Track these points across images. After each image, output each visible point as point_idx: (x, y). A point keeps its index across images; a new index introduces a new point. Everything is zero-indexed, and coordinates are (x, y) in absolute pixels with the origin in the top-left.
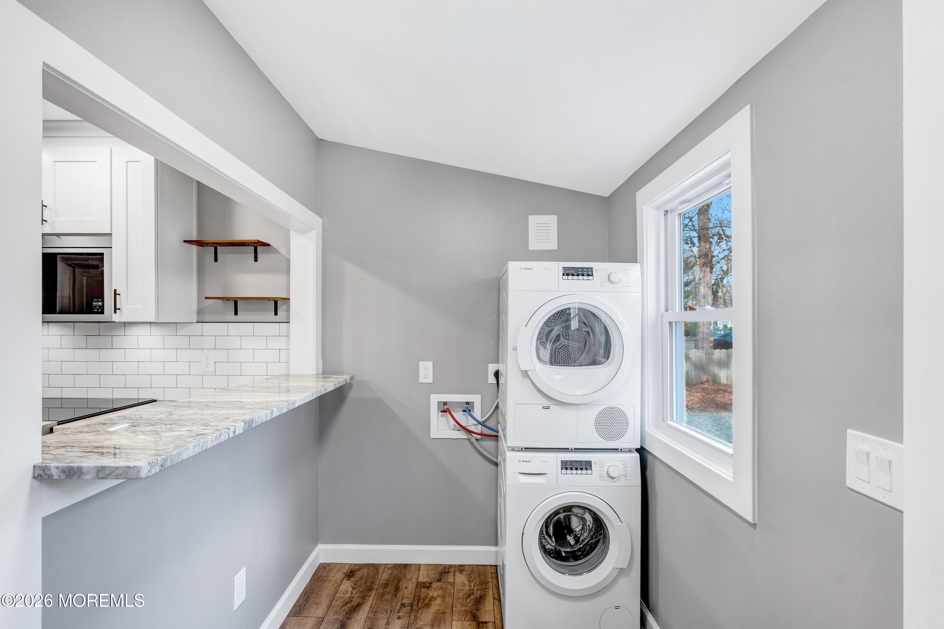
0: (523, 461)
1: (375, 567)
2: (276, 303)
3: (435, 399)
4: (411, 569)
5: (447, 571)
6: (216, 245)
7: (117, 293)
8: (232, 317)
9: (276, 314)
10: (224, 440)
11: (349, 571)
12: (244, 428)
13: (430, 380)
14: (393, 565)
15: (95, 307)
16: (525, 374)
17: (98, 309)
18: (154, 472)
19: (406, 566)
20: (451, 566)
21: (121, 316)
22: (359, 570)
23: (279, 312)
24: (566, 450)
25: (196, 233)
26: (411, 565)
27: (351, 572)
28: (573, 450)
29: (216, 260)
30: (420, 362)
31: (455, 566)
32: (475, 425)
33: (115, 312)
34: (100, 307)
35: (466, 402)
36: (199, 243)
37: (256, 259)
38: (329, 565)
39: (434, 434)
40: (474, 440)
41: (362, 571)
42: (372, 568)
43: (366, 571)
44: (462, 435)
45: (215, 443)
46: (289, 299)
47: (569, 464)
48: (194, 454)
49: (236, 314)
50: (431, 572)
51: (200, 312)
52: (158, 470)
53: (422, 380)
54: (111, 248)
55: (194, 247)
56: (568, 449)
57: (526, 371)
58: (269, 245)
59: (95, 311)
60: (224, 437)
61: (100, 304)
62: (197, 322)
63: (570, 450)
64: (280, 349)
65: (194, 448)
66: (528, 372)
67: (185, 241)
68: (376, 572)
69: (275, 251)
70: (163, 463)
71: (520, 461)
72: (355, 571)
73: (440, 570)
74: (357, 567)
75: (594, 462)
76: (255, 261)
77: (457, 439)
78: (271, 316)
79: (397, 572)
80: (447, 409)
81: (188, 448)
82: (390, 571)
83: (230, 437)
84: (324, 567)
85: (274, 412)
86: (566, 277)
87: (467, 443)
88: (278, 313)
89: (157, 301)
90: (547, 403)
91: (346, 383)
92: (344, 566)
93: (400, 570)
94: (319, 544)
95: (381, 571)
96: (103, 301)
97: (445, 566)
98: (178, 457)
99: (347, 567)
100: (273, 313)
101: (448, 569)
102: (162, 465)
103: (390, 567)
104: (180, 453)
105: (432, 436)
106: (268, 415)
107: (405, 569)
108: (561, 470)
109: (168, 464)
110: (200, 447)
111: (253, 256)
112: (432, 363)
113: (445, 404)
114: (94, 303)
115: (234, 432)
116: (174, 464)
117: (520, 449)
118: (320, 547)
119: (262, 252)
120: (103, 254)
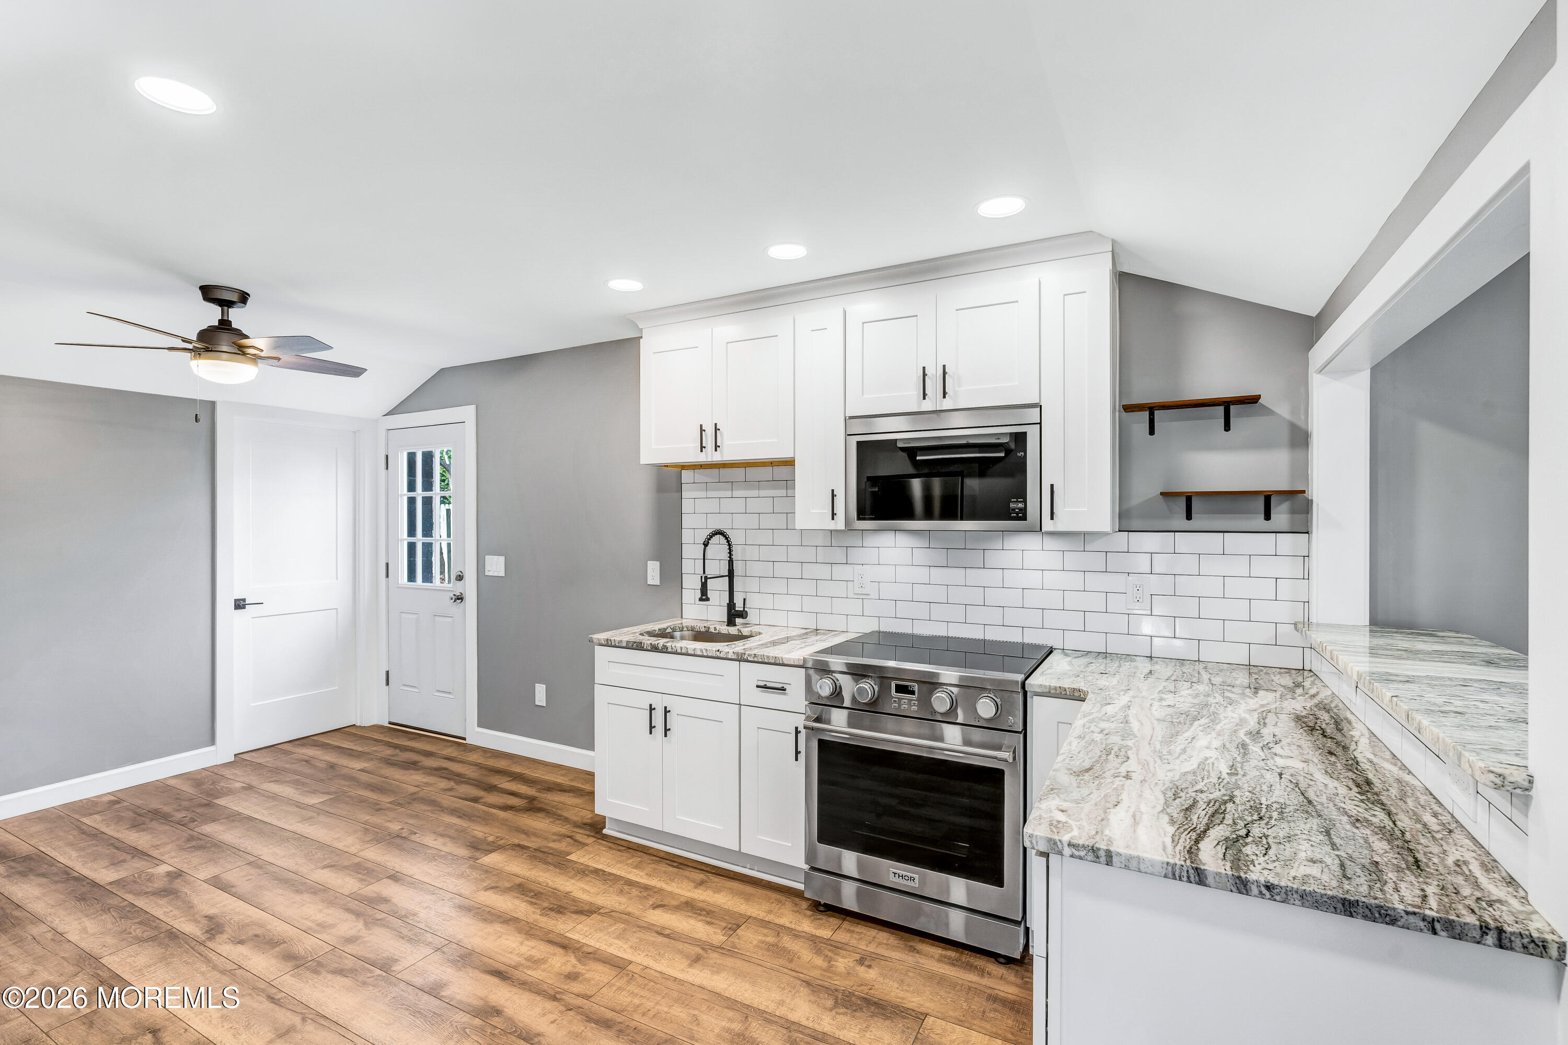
2: (1268, 497)
6: (1149, 408)
8: (1182, 523)
9: (1267, 517)
15: (1014, 510)
17: (1017, 514)
21: (1055, 523)
23: (1276, 514)
29: (1152, 432)
33: (1051, 518)
34: (1020, 509)
37: (1227, 427)
46: (1308, 492)
49: (1189, 517)
51: (1123, 516)
54: (1039, 424)
59: (1014, 517)
61: (1021, 505)
62: (1119, 531)
64: (1276, 579)
67: (1125, 407)
69: (1268, 411)
76: (1227, 430)
78: (1259, 521)
88: (1272, 516)
96: (1025, 502)
100: (1262, 516)
111: (1223, 421)
114: (1012, 505)
119: (1239, 415)
120: (1025, 433)
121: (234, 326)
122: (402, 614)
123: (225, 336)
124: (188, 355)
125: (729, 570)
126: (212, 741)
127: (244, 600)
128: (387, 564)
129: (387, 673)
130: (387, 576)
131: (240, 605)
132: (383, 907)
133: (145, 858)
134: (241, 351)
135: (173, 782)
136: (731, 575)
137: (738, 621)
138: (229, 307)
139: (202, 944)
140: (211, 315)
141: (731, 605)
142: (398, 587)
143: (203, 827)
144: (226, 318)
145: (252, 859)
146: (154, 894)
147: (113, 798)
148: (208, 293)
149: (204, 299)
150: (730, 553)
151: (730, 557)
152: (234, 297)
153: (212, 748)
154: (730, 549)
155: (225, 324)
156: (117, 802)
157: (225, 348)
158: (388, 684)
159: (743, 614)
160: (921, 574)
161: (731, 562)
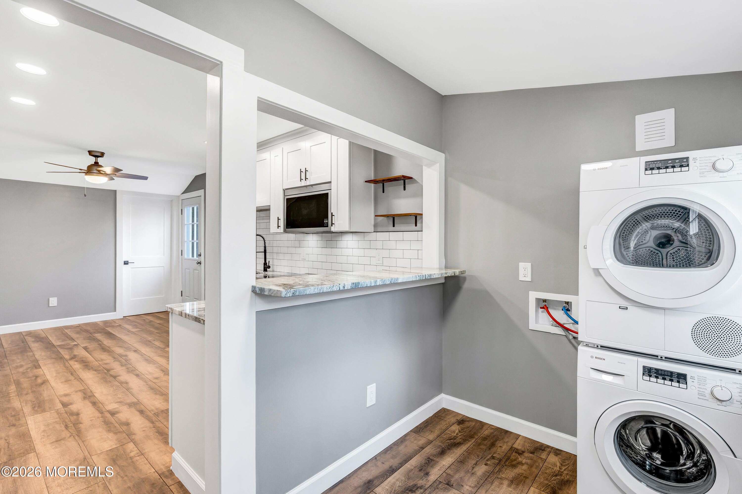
0: (596, 358)
1: (482, 424)
2: (416, 217)
3: (533, 296)
4: (511, 435)
5: (543, 448)
6: (383, 181)
7: (333, 215)
8: (392, 228)
9: (416, 225)
10: (336, 290)
11: (461, 420)
12: (352, 286)
13: (529, 279)
14: (496, 427)
15: (325, 223)
16: (597, 272)
17: (326, 225)
18: (288, 296)
19: (506, 432)
20: (548, 447)
21: (334, 228)
22: (468, 421)
23: (418, 224)
24: (655, 357)
25: (373, 176)
26: (511, 433)
27: (463, 420)
28: (664, 358)
29: (383, 192)
30: (520, 263)
31: (552, 448)
32: (573, 323)
33: (332, 226)
34: (327, 223)
35: (565, 302)
36: (375, 182)
37: (405, 189)
38: (448, 410)
39: (532, 325)
40: (571, 337)
41: (471, 423)
42: (479, 424)
43: (474, 424)
44: (559, 331)
45: (329, 290)
46: (422, 214)
47: (653, 371)
48: (314, 293)
49: (394, 226)
50: (527, 444)
51: (375, 226)
52: (291, 295)
53: (521, 278)
54: (331, 189)
55: (372, 185)
56: (657, 356)
57: (598, 270)
58: (411, 178)
59: (324, 225)
60: (336, 288)
61: (327, 221)
62: (374, 232)
63: (659, 358)
64: (417, 250)
65: (314, 290)
66: (600, 270)
67: (366, 182)
68: (481, 427)
69: (415, 182)
70: (294, 292)
71: (592, 357)
72: (465, 421)
73: (536, 445)
74: (468, 419)
75: (691, 377)
76: (404, 190)
77: (554, 334)
78: (413, 227)
79: (498, 434)
80: (545, 305)
81: (310, 288)
82: (492, 431)
83: (340, 290)
84: (445, 411)
85: (377, 282)
86: (649, 172)
87: (565, 338)
89: (350, 218)
90: (624, 303)
91: (455, 274)
92: (459, 415)
93: (501, 433)
94: (442, 394)
95: (485, 428)
97: (542, 445)
98: (304, 292)
99: (461, 417)
101: (545, 448)
102: (293, 293)
103: (493, 428)
104: (305, 290)
105: (531, 328)
106: (372, 283)
107: (505, 434)
108: (643, 375)
109: (297, 294)
110: (319, 289)
111: (403, 186)
112: (530, 264)
113: (545, 301)
114: (324, 221)
115: (344, 287)
116: (301, 295)
117: (596, 346)
118: (443, 396)
119: (409, 184)
120: (328, 193)
121: (99, 164)
122: (186, 269)
123: (95, 168)
124: (84, 174)
125: (264, 250)
126: (115, 311)
127: (128, 261)
128: (182, 250)
129: (182, 291)
130: (182, 255)
131: (126, 263)
132: (124, 358)
133: (73, 340)
134: (100, 172)
135: (98, 323)
136: (265, 252)
137: (268, 269)
138: (98, 157)
139: (67, 361)
140: (92, 160)
141: (265, 264)
142: (185, 259)
143: (95, 334)
144: (97, 161)
145: (100, 343)
146: (66, 348)
147: (79, 325)
148: (90, 153)
149: (89, 155)
150: (265, 243)
151: (265, 245)
152: (99, 154)
153: (115, 313)
154: (264, 242)
155: (96, 164)
156: (79, 326)
157: (95, 172)
158: (182, 296)
159: (269, 267)
160: (319, 251)
161: (265, 247)
